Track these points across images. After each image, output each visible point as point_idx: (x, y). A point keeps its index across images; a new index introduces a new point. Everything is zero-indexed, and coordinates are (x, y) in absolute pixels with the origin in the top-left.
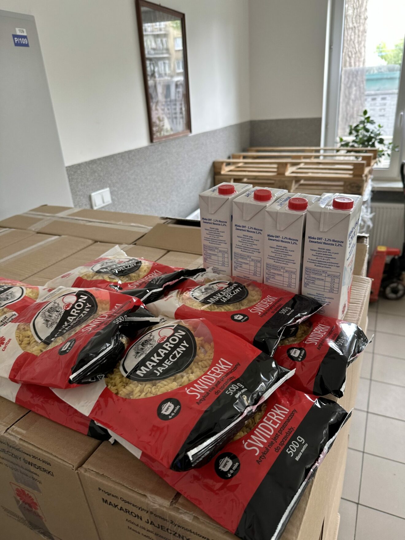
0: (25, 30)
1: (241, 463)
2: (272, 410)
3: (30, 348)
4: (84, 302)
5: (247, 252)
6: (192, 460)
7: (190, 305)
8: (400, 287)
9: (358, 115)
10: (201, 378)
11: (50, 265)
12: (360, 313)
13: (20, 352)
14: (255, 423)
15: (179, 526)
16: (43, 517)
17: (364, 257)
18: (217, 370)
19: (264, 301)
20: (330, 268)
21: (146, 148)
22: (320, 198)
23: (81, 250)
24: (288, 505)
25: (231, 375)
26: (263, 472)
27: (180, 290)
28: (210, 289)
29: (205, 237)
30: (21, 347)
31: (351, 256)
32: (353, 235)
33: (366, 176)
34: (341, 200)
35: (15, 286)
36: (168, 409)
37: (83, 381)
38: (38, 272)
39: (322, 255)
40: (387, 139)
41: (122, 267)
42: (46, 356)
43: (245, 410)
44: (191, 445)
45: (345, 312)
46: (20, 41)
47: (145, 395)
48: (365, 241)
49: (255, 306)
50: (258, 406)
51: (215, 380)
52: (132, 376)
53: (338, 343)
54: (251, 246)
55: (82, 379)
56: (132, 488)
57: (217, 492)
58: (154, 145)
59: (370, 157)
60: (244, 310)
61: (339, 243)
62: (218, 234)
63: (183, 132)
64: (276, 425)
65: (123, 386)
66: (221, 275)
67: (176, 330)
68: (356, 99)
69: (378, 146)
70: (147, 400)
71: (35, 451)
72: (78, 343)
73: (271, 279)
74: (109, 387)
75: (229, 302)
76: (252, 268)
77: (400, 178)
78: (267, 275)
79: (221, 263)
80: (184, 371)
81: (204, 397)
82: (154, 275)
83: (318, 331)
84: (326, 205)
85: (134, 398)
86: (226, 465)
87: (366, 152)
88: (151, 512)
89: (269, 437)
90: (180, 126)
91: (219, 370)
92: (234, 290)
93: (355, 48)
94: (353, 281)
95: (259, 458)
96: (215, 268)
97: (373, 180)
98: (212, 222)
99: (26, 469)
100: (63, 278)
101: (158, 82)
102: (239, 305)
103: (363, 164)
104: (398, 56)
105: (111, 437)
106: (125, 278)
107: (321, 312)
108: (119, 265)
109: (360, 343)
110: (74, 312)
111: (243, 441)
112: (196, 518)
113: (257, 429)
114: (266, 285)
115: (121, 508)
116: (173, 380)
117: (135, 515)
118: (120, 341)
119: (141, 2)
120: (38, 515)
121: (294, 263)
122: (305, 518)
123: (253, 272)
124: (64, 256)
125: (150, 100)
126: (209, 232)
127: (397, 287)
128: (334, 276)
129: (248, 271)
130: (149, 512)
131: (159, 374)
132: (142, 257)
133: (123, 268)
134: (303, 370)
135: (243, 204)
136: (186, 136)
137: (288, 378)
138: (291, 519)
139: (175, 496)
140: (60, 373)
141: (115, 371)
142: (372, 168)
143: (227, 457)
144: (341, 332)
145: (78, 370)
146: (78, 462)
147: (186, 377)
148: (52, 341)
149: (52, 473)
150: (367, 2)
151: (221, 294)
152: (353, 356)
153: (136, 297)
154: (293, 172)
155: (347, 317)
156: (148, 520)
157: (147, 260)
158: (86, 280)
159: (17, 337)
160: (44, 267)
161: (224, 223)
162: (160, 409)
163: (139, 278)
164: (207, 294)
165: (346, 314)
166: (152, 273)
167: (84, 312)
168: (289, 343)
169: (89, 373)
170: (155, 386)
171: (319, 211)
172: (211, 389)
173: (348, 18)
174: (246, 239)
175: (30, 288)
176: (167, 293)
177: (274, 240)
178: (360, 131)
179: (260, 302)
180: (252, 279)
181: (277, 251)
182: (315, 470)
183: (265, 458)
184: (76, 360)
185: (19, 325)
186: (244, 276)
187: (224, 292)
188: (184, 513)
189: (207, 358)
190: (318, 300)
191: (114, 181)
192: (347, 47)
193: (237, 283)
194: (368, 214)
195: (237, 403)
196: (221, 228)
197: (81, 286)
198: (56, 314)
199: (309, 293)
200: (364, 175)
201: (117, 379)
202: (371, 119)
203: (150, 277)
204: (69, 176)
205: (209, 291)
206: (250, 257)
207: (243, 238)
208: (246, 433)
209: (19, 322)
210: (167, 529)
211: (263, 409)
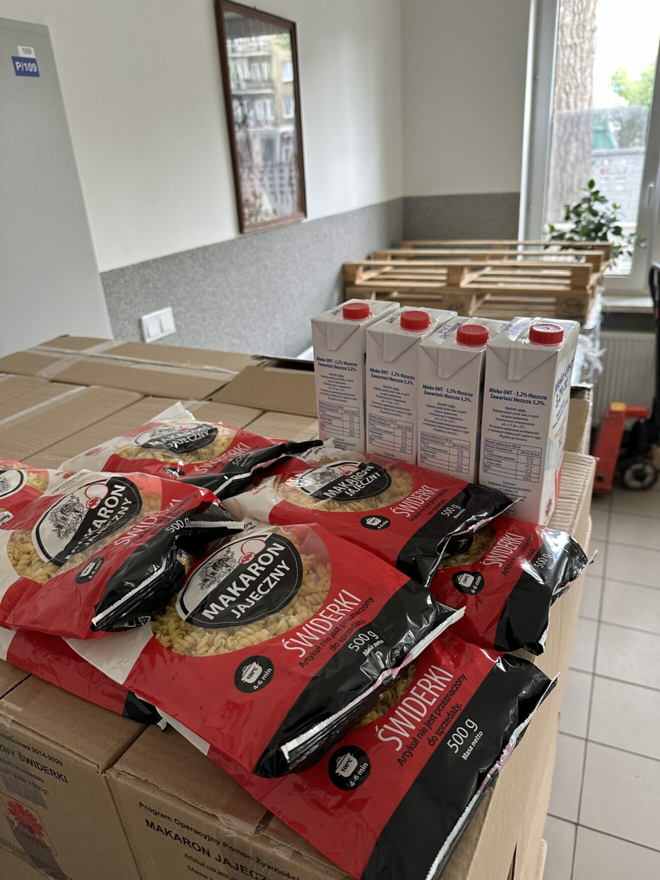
0: (32, 49)
1: (371, 763)
2: (425, 675)
3: (31, 572)
4: (121, 495)
5: (390, 414)
6: (289, 760)
7: (296, 502)
8: (649, 470)
9: (580, 189)
10: (308, 622)
11: (70, 434)
12: (576, 514)
13: (14, 578)
14: (398, 697)
15: (269, 867)
16: (52, 849)
17: (585, 422)
18: (335, 609)
19: (416, 495)
20: (525, 440)
21: (233, 242)
22: (510, 326)
23: (121, 410)
24: (449, 834)
25: (358, 618)
26: (407, 779)
27: (280, 476)
28: (330, 474)
29: (321, 389)
30: (16, 570)
31: (561, 421)
32: (564, 387)
33: (593, 288)
34: (544, 329)
35: (10, 468)
36: (252, 674)
37: (114, 627)
38: (51, 446)
39: (512, 420)
40: (627, 228)
41: (186, 437)
42: (56, 584)
43: (379, 676)
44: (289, 734)
45: (551, 513)
46: (24, 67)
47: (215, 650)
48: (586, 396)
49: (401, 502)
50: (401, 669)
51: (331, 625)
52: (196, 619)
53: (537, 564)
54: (396, 404)
55: (113, 623)
56: (193, 803)
57: (331, 811)
58: (245, 237)
59: (598, 257)
60: (382, 509)
61: (540, 400)
62: (343, 383)
63: (293, 216)
64: (431, 701)
65: (181, 636)
66: (347, 452)
67: (269, 543)
68: (577, 160)
69: (612, 239)
70: (218, 658)
71: (36, 741)
72: (107, 564)
73: (429, 459)
74: (158, 636)
75: (359, 496)
76: (399, 440)
77: (648, 291)
78: (423, 452)
79: (348, 431)
80: (281, 611)
81: (313, 654)
82: (237, 451)
83: (505, 544)
84: (519, 337)
85: (198, 656)
86: (348, 766)
87: (593, 248)
88: (224, 843)
89: (419, 720)
90: (289, 207)
91: (339, 610)
92: (367, 476)
93: (576, 79)
94: (564, 461)
95: (402, 755)
96: (338, 439)
97: (604, 294)
98: (333, 364)
99: (23, 771)
100: (89, 456)
101: (251, 134)
102: (375, 501)
103: (587, 269)
104: (646, 92)
105: (161, 718)
106: (190, 456)
107: (511, 513)
108: (181, 435)
109: (574, 564)
110: (103, 512)
111: (377, 728)
112: (296, 854)
113: (399, 708)
114: (421, 468)
115: (176, 835)
116: (262, 625)
117: (199, 847)
118: (176, 560)
119: (223, 4)
120: (44, 846)
121: (467, 433)
122: (476, 854)
123: (400, 446)
124: (94, 420)
125: (239, 163)
126: (328, 381)
127: (643, 470)
128: (531, 454)
129: (392, 444)
130: (221, 844)
131: (239, 615)
132: (219, 421)
133: (188, 440)
134: (477, 610)
135: (383, 335)
136: (299, 222)
137: (453, 622)
138: (454, 856)
139: (264, 817)
140: (77, 614)
141: (168, 610)
142: (602, 275)
143: (349, 754)
144: (543, 545)
145: (107, 608)
146: (107, 759)
147: (285, 621)
148: (67, 560)
149: (65, 777)
150: (595, 4)
151: (346, 483)
152: (561, 586)
153: (206, 488)
154: (473, 282)
155: (554, 521)
156: (219, 856)
157: (227, 427)
158: (126, 460)
159: (10, 553)
160: (60, 438)
161: (352, 366)
162: (239, 674)
163: (213, 457)
164: (322, 483)
165: (552, 516)
166: (235, 448)
167: (119, 513)
168: (456, 563)
169: (124, 614)
170: (233, 635)
171: (507, 346)
172: (325, 640)
173: (564, 29)
174: (388, 393)
175: (34, 472)
176: (258, 481)
177: (433, 394)
178: (584, 215)
179: (409, 496)
180: (399, 458)
181: (439, 412)
182: (495, 775)
183: (412, 755)
184: (104, 592)
185: (13, 534)
186: (385, 453)
187: (352, 479)
188: (278, 845)
189: (320, 588)
190: (507, 494)
191: (179, 296)
192: (562, 78)
193: (374, 464)
194: (596, 350)
195: (367, 664)
196: (347, 374)
197: (118, 468)
198: (74, 516)
199: (490, 481)
200: (588, 287)
201: (171, 624)
202: (601, 194)
203: (231, 454)
204: (105, 287)
205: (327, 478)
206: (395, 422)
207: (384, 390)
208: (381, 714)
209: (14, 529)
210: (251, 872)
211: (411, 674)
